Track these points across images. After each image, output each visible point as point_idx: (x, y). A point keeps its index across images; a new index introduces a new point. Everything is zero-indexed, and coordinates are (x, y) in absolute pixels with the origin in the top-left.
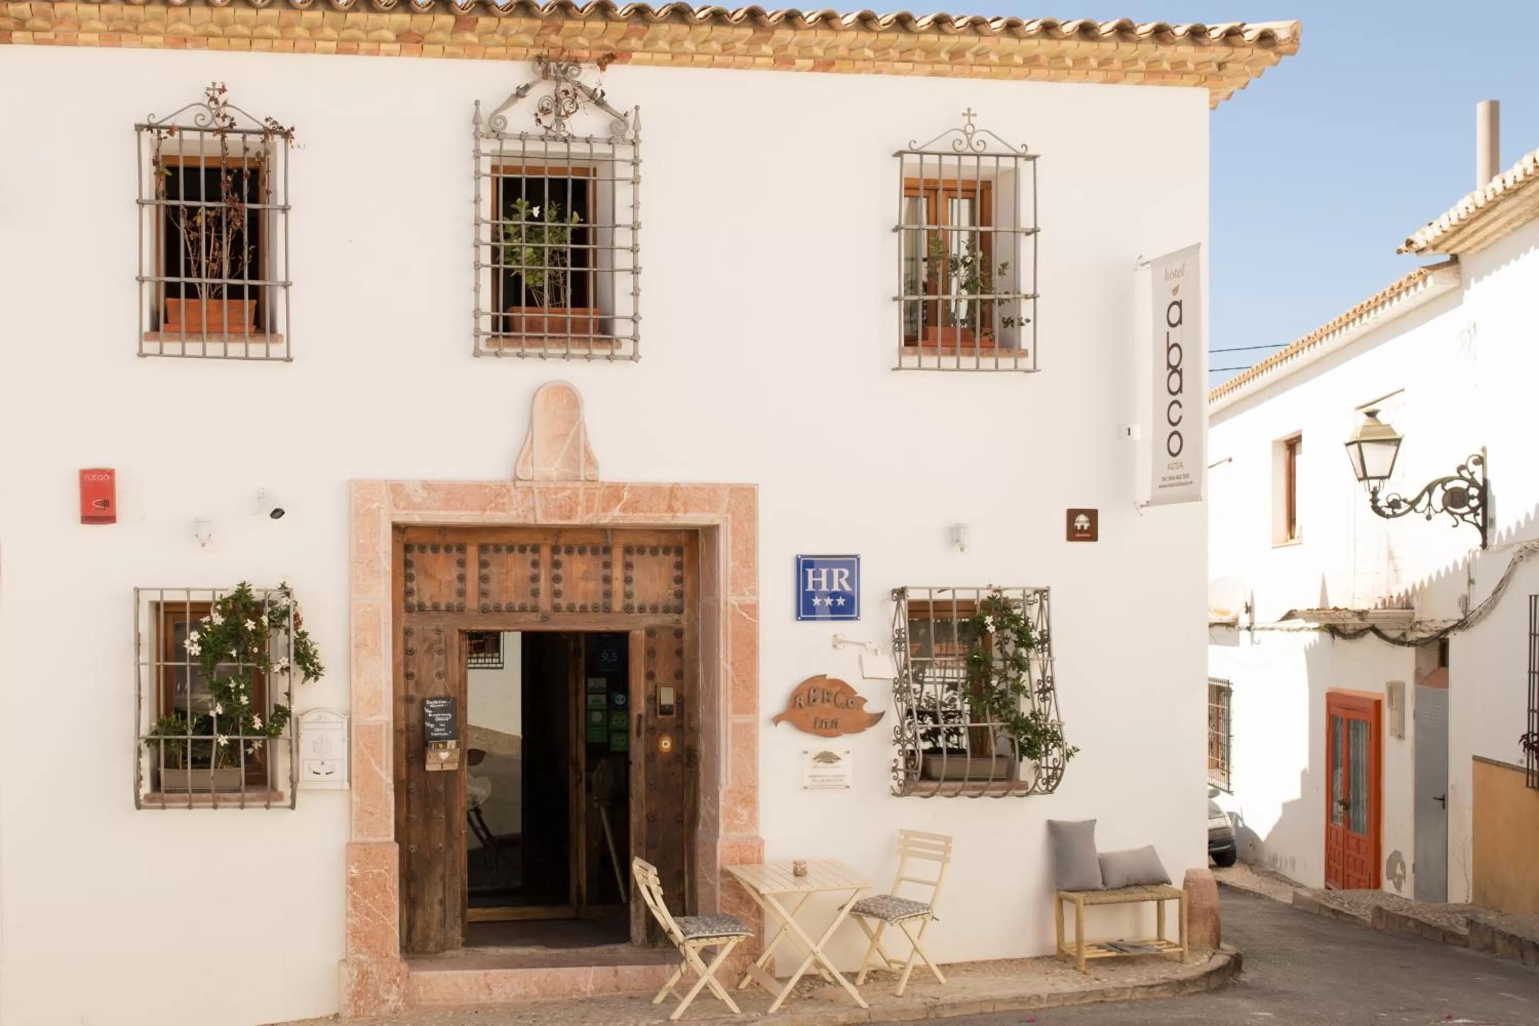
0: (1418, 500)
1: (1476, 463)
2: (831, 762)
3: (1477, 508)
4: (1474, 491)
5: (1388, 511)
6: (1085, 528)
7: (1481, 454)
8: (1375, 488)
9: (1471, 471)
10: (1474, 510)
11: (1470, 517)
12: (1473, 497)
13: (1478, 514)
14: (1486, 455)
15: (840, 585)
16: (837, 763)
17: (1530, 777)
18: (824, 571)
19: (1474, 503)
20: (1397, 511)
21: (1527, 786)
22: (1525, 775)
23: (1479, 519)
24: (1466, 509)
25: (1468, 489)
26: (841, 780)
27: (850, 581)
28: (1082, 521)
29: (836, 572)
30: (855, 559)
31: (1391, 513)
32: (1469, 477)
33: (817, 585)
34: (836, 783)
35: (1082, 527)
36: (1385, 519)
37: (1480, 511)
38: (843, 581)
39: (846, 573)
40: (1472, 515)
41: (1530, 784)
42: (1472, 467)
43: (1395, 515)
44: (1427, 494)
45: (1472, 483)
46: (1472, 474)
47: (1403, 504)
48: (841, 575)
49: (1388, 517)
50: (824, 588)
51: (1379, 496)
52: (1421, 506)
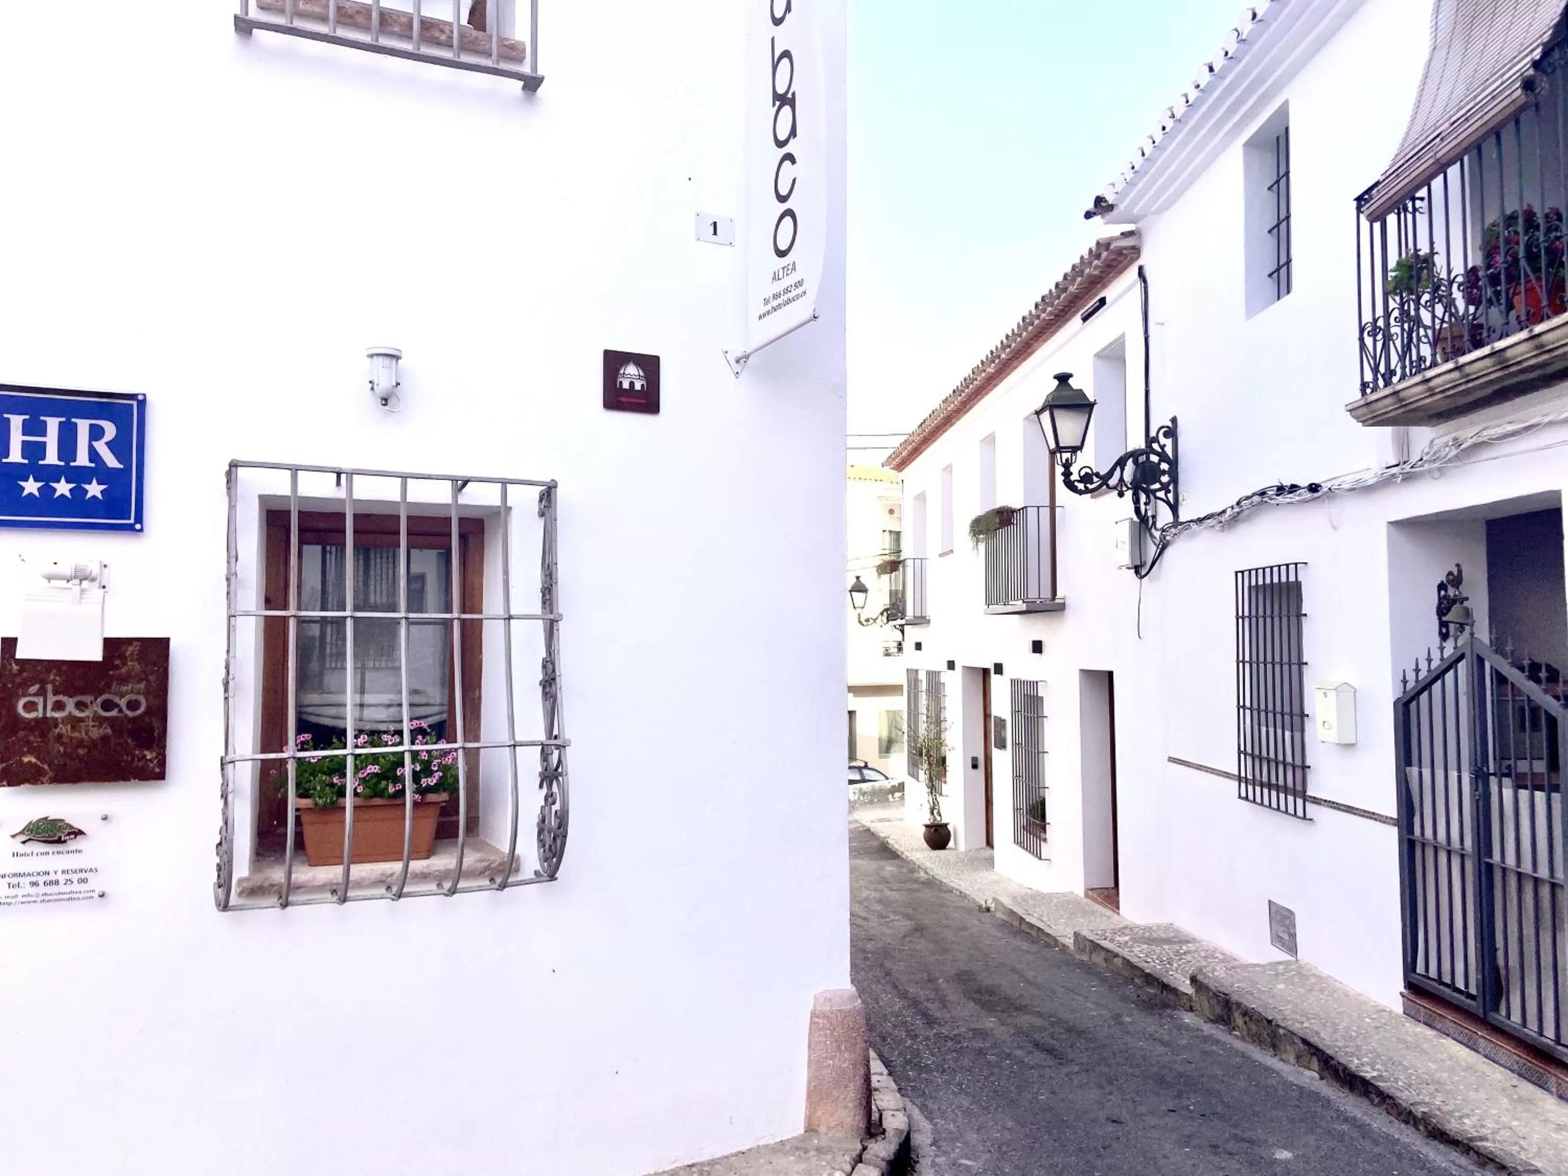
0: (1110, 474)
1: (1166, 435)
2: (59, 841)
3: (1169, 483)
4: (1164, 466)
5: (1081, 486)
6: (638, 387)
7: (1170, 424)
8: (1067, 460)
9: (1162, 443)
10: (1165, 487)
11: (1161, 494)
12: (1164, 472)
13: (1169, 491)
14: (1176, 427)
15: (94, 455)
16: (73, 845)
17: (1243, 785)
18: (53, 424)
19: (1165, 479)
20: (1090, 487)
21: (1240, 797)
22: (1237, 783)
23: (1170, 496)
24: (1157, 486)
25: (1159, 464)
26: (84, 881)
27: (119, 447)
28: (631, 374)
29: (83, 426)
30: (135, 403)
31: (1083, 488)
32: (1160, 450)
33: (34, 451)
34: (67, 889)
35: (632, 384)
36: (1077, 495)
37: (1171, 488)
38: (101, 447)
39: (110, 430)
40: (1163, 492)
41: (1243, 794)
42: (1162, 440)
43: (1087, 491)
44: (1118, 469)
45: (1163, 457)
46: (1162, 447)
47: (1095, 479)
48: (96, 433)
49: (1080, 492)
50: (52, 457)
51: (1072, 469)
52: (1113, 481)
